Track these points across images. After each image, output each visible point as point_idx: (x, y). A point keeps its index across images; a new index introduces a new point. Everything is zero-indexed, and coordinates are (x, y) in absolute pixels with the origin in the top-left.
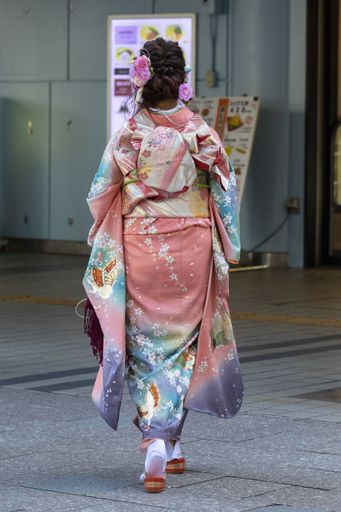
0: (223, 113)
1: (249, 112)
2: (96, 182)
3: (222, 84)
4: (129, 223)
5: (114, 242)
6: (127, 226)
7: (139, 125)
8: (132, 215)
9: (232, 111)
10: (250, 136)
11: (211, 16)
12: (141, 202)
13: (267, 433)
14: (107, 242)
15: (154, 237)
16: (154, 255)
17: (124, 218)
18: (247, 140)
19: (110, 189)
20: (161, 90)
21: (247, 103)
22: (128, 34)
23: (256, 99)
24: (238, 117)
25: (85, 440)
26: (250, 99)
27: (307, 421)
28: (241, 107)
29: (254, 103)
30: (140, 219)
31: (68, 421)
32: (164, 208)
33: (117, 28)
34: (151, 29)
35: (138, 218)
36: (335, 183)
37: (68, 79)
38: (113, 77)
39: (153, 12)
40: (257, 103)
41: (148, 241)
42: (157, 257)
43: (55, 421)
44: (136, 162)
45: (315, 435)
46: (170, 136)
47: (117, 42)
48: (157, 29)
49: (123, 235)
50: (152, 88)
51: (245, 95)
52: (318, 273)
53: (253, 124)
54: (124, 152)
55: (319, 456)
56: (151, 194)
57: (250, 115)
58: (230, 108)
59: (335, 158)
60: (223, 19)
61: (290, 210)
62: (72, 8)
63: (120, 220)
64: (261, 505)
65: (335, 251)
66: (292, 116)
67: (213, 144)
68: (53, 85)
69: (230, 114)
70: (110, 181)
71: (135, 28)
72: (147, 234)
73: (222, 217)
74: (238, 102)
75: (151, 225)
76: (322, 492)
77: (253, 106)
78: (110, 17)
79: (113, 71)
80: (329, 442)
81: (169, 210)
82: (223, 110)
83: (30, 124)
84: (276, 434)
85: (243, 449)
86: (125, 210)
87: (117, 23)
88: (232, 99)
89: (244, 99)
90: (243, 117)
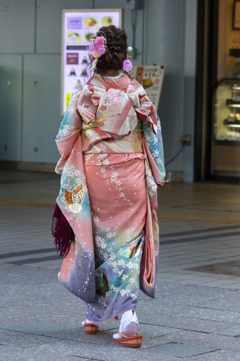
0: (140, 77)
1: (158, 76)
2: (62, 128)
3: (140, 57)
4: (88, 158)
5: (79, 171)
6: (86, 159)
7: (95, 87)
8: (90, 152)
9: (146, 75)
10: (158, 92)
11: (132, 10)
12: (97, 143)
13: (167, 294)
14: (74, 172)
15: (107, 168)
16: (107, 180)
17: (84, 153)
18: (155, 95)
19: (73, 133)
20: (112, 62)
21: (156, 70)
22: (76, 22)
23: (162, 67)
24: (150, 80)
25: (44, 298)
26: (158, 67)
27: (195, 286)
28: (152, 73)
29: (161, 70)
30: (97, 154)
31: (33, 285)
32: (114, 146)
33: (69, 18)
34: (92, 19)
35: (95, 154)
36: (215, 125)
37: (35, 52)
38: (66, 52)
39: (93, 8)
40: (163, 71)
41: (103, 170)
42: (109, 181)
43: (24, 284)
44: (96, 113)
45: (200, 296)
46: (119, 95)
47: (69, 28)
48: (96, 19)
49: (84, 166)
50: (105, 60)
51: (155, 65)
52: (203, 185)
53: (160, 85)
54: (85, 106)
55: (202, 310)
56: (105, 137)
57: (158, 78)
58: (144, 73)
59: (215, 108)
60: (140, 13)
61: (185, 143)
62: (38, 4)
63: (81, 155)
64: (162, 343)
65: (215, 171)
66: (187, 79)
67: (147, 101)
68: (25, 56)
69: (144, 78)
70: (73, 127)
71: (81, 18)
72: (102, 165)
73: (152, 152)
74: (150, 70)
75: (105, 159)
76: (204, 334)
77: (161, 72)
78: (64, 11)
79: (65, 48)
80: (210, 301)
81: (117, 148)
82: (140, 74)
83: (9, 83)
84: (174, 294)
85: (151, 305)
86: (85, 148)
87: (68, 15)
88: (146, 67)
89: (154, 67)
90: (153, 79)
